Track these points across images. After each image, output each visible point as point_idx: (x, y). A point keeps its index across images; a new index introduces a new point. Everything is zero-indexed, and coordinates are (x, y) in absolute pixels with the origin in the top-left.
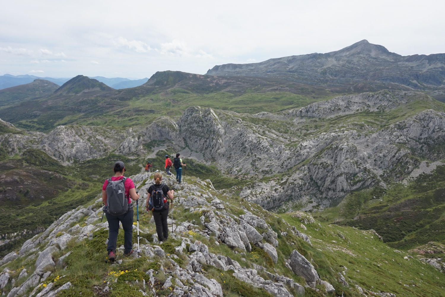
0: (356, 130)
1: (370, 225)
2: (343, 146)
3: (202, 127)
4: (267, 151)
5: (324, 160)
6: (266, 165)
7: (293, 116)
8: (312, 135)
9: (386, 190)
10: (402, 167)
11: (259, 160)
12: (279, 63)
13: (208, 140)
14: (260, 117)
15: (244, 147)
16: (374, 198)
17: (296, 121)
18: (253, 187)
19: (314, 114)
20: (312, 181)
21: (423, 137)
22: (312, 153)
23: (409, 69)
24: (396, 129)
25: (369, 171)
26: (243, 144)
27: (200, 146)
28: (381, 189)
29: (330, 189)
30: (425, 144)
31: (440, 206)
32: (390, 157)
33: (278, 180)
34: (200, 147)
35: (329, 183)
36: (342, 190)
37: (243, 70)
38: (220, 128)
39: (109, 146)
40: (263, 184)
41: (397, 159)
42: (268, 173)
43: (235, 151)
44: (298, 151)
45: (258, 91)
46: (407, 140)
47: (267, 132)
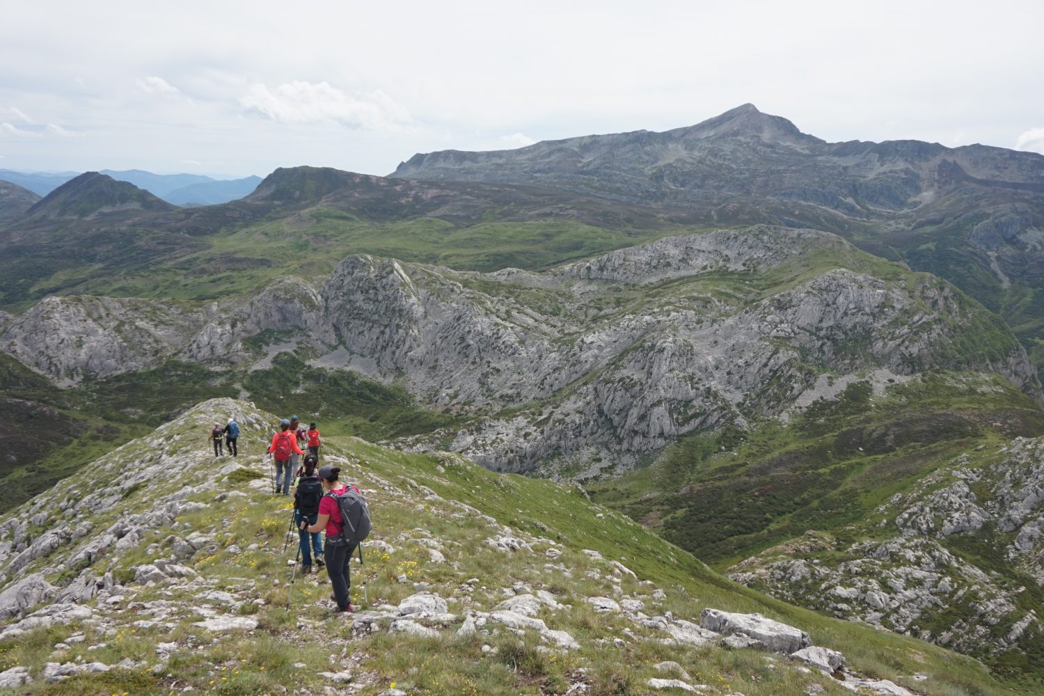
0: (694, 310)
1: (709, 502)
2: (664, 345)
3: (374, 302)
4: (513, 354)
5: (624, 373)
6: (509, 384)
7: (573, 277)
8: (606, 321)
9: (746, 432)
10: (780, 386)
11: (494, 372)
12: (560, 150)
13: (387, 330)
14: (502, 279)
15: (464, 345)
16: (721, 450)
17: (578, 288)
18: (479, 430)
19: (615, 274)
20: (601, 417)
21: (824, 325)
22: (603, 358)
23: (839, 171)
24: (772, 309)
25: (716, 395)
26: (463, 339)
27: (370, 343)
28: (737, 432)
29: (636, 433)
30: (828, 339)
31: (843, 463)
32: (758, 366)
33: (533, 414)
34: (369, 345)
35: (635, 421)
36: (661, 435)
37: (478, 165)
38: (414, 303)
39: (165, 344)
40: (501, 424)
41: (770, 371)
42: (513, 400)
43: (445, 353)
44: (574, 355)
45: (508, 218)
46: (793, 331)
47: (514, 313)
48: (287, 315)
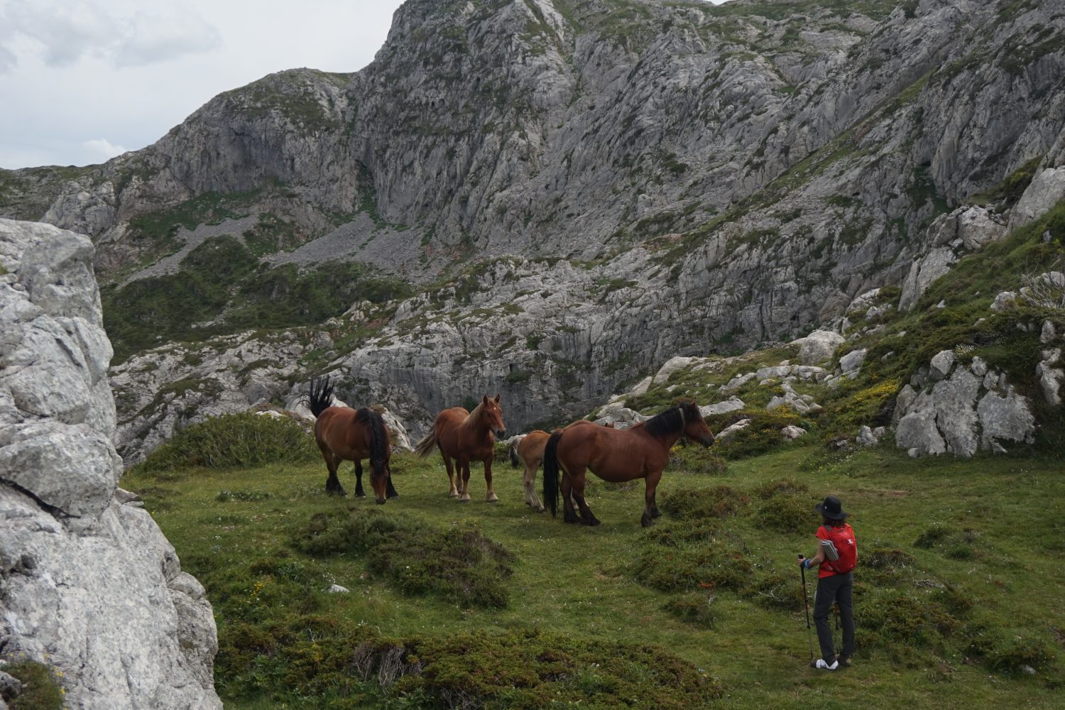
15: (631, 133)
26: (631, 119)
27: (422, 191)
34: (420, 195)
38: (549, 65)
48: (254, 151)
